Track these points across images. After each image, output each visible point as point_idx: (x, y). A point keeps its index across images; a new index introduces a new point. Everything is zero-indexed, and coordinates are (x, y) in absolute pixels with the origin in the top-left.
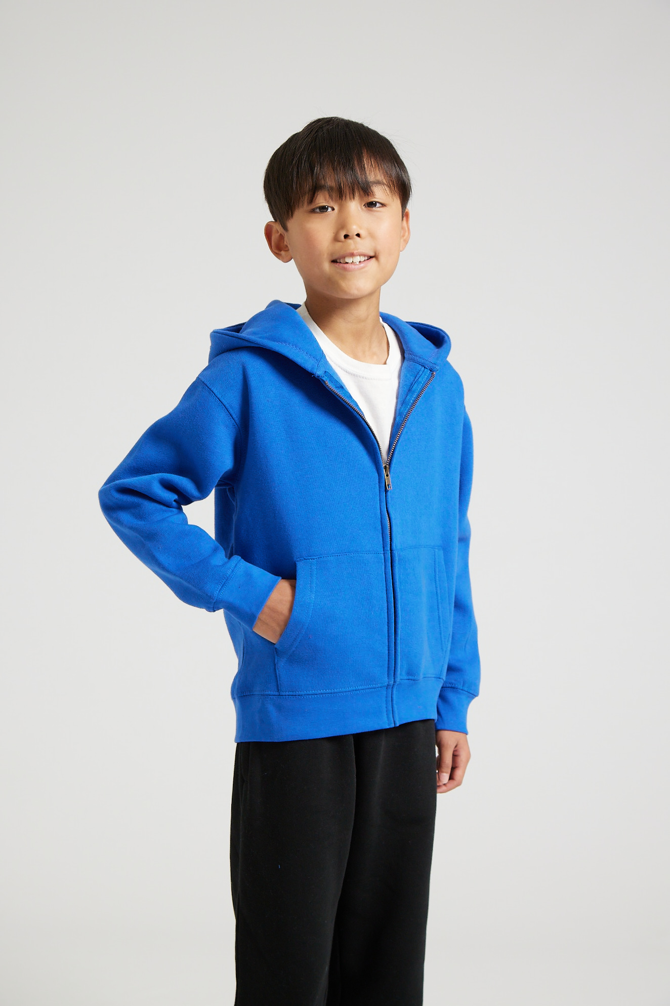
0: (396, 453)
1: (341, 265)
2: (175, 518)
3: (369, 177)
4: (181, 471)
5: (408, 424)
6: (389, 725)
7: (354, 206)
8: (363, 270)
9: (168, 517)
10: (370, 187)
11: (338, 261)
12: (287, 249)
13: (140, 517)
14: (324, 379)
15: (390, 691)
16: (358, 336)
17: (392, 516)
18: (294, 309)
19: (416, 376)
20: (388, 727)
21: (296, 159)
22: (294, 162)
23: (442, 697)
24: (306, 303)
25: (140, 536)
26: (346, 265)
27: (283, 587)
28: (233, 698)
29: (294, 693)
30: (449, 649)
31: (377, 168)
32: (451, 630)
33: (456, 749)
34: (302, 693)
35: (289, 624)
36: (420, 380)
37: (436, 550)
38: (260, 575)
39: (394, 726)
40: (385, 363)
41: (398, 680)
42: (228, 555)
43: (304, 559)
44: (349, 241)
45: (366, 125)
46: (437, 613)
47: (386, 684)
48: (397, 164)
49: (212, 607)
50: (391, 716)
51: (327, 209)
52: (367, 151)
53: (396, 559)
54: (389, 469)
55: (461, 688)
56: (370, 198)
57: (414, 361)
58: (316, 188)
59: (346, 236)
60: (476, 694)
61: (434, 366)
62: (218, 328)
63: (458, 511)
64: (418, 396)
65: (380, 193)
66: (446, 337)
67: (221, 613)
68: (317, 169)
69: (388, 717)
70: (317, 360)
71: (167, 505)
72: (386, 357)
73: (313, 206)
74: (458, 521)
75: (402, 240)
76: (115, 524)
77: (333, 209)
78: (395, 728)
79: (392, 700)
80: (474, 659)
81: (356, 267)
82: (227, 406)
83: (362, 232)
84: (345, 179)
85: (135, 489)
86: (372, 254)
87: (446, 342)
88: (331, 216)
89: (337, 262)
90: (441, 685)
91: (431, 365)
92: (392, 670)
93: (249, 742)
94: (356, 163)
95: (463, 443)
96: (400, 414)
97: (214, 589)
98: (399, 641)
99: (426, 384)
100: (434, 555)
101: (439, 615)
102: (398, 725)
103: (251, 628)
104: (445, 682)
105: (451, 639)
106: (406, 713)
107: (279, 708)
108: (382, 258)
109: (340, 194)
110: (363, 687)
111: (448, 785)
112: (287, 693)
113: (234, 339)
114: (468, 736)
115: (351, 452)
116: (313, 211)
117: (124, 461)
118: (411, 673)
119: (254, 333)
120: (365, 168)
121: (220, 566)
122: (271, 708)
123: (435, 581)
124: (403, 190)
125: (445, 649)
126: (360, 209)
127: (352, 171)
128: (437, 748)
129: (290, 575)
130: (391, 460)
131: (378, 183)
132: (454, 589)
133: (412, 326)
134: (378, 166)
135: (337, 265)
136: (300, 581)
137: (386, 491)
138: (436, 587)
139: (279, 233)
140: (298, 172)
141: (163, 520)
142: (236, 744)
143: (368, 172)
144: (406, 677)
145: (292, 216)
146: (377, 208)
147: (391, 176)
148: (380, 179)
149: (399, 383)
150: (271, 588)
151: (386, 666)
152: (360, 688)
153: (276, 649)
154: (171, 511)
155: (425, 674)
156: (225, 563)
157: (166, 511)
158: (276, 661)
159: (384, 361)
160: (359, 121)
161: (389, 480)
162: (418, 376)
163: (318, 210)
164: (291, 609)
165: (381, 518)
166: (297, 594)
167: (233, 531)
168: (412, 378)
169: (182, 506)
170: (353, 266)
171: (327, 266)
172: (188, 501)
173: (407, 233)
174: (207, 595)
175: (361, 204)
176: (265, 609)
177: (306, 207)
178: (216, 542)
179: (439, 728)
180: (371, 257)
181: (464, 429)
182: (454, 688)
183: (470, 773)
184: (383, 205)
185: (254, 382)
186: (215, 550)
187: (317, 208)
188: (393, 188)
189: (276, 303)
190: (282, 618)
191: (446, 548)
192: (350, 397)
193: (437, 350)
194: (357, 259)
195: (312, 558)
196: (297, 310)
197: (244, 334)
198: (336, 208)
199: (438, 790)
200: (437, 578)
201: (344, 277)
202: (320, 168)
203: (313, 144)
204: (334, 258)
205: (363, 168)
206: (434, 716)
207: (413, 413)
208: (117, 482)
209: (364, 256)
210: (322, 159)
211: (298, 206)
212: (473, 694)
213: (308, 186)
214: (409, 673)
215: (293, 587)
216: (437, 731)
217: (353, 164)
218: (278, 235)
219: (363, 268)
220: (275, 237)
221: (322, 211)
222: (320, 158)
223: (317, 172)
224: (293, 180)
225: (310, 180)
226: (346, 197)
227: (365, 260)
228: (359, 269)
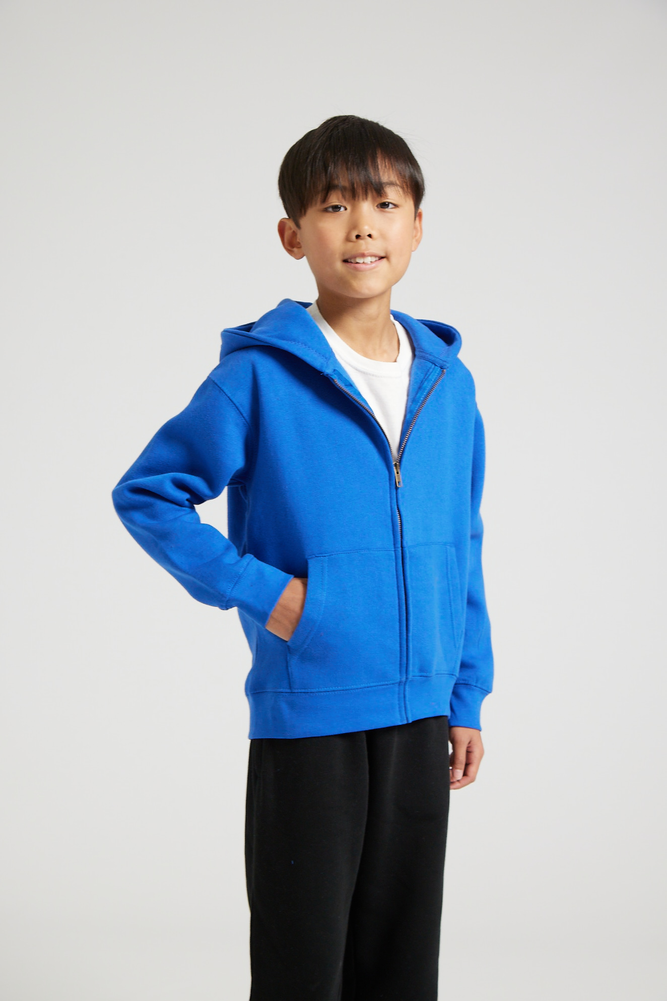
0: (407, 450)
1: (353, 265)
2: (187, 517)
3: (382, 178)
4: (192, 471)
5: (419, 421)
6: (401, 721)
7: (367, 207)
8: (374, 270)
9: (180, 517)
10: (383, 188)
11: (349, 260)
12: (298, 246)
13: (153, 516)
14: (333, 377)
15: (402, 687)
16: (368, 334)
17: (403, 513)
18: (303, 308)
19: (427, 374)
20: (400, 724)
21: (310, 158)
22: (308, 160)
23: (456, 694)
24: (318, 302)
25: (153, 536)
26: (357, 265)
27: (296, 585)
28: (247, 695)
29: (306, 691)
30: (462, 645)
31: (391, 169)
32: (463, 626)
33: (470, 745)
34: (313, 690)
35: (301, 622)
36: (430, 377)
37: (448, 547)
38: (272, 573)
39: (405, 722)
40: (395, 361)
41: (410, 676)
42: (241, 554)
43: (316, 556)
44: (361, 242)
45: (381, 124)
46: (449, 610)
47: (398, 680)
48: (411, 164)
49: (224, 605)
50: (403, 713)
51: (340, 208)
52: (381, 152)
53: (407, 555)
54: (400, 466)
55: (475, 684)
56: (383, 199)
57: (423, 358)
58: (329, 188)
59: (358, 237)
60: (489, 691)
61: (445, 363)
62: (228, 328)
63: (469, 507)
64: (429, 393)
65: (393, 194)
66: (457, 335)
67: (234, 611)
68: (331, 168)
69: (401, 714)
70: (326, 358)
71: (179, 504)
72: (397, 354)
73: (325, 206)
74: (470, 518)
75: (414, 240)
76: (128, 524)
77: (346, 209)
78: (408, 725)
79: (405, 697)
80: (488, 655)
82: (238, 404)
83: (373, 233)
84: (358, 178)
85: (147, 489)
86: (383, 254)
87: (456, 339)
88: (344, 215)
89: (348, 262)
90: (453, 682)
91: (441, 362)
92: (404, 667)
93: (261, 740)
94: (370, 163)
95: (475, 440)
96: (411, 412)
97: (226, 587)
98: (410, 638)
99: (436, 381)
100: (446, 552)
101: (451, 611)
102: (410, 721)
103: (264, 627)
104: (458, 679)
105: (463, 636)
106: (419, 710)
107: (292, 705)
108: (393, 259)
109: (353, 194)
110: (374, 684)
111: (461, 781)
112: (300, 691)
113: (244, 337)
114: (481, 733)
115: (361, 449)
116: (326, 210)
117: (136, 462)
118: (424, 670)
119: (263, 332)
120: (378, 169)
121: (233, 564)
122: (284, 706)
123: (448, 578)
124: (416, 190)
125: (457, 646)
126: (372, 209)
127: (366, 171)
128: (450, 745)
129: (301, 573)
130: (401, 458)
131: (392, 184)
132: (467, 586)
133: (424, 324)
134: (392, 167)
135: (348, 265)
136: (312, 579)
137: (397, 488)
138: (448, 584)
139: (292, 231)
140: (312, 172)
141: (176, 519)
142: (249, 741)
143: (381, 173)
144: (418, 674)
145: (305, 213)
146: (390, 209)
147: (404, 177)
148: (394, 180)
149: (410, 380)
150: (283, 585)
151: (398, 663)
152: (372, 684)
153: (288, 646)
154: (184, 510)
155: (437, 671)
156: (238, 562)
157: (179, 510)
158: (288, 658)
159: (394, 360)
160: (375, 121)
161: (399, 477)
162: (429, 373)
163: (331, 210)
164: (303, 607)
165: (392, 515)
166: (308, 592)
167: (246, 528)
168: (422, 376)
169: (195, 506)
170: (363, 266)
171: (339, 266)
172: (201, 500)
173: (419, 234)
174: (219, 593)
175: (374, 205)
176: (278, 607)
177: (319, 206)
178: (229, 541)
179: (452, 724)
180: (381, 258)
181: (475, 426)
182: (467, 685)
183: (484, 769)
184: (396, 206)
185: (264, 380)
186: (228, 548)
187: (329, 207)
188: (406, 189)
189: (286, 302)
190: (294, 616)
191: (458, 545)
192: (359, 394)
193: (448, 347)
194: (368, 260)
195: (323, 555)
196: (307, 309)
197: (254, 333)
198: (349, 208)
199: (452, 787)
200: (449, 575)
201: (355, 277)
202: (334, 168)
203: (328, 143)
204: (345, 258)
205: (376, 168)
206: (447, 712)
207: (423, 410)
208: (130, 482)
209: (375, 256)
210: (336, 158)
211: (311, 205)
212: (487, 691)
213: (321, 186)
214: (422, 670)
215: (305, 585)
216: (451, 727)
217: (367, 164)
218: (290, 232)
219: (374, 268)
220: (287, 234)
221: (334, 210)
222: (334, 158)
223: (331, 171)
224: (306, 178)
225: (324, 179)
226: (359, 197)
227: (376, 261)
228: (371, 269)
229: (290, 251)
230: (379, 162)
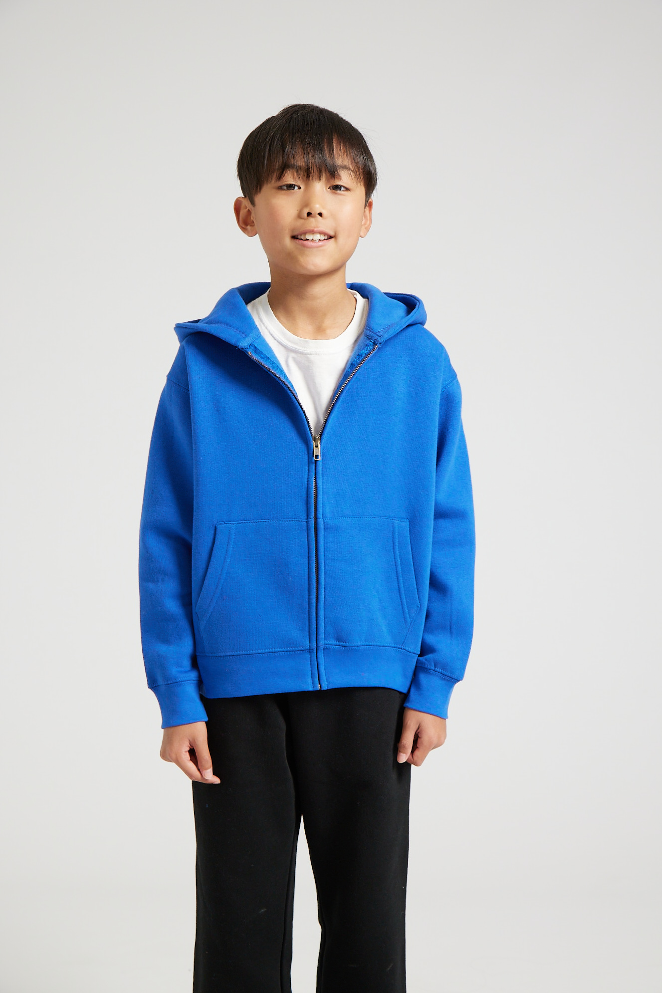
1: (301, 241)
3: (337, 161)
6: (313, 688)
7: (319, 187)
8: (321, 248)
10: (337, 171)
11: (299, 237)
12: (252, 224)
14: (248, 350)
15: (314, 655)
20: (312, 690)
21: (269, 137)
22: (267, 140)
26: (306, 242)
31: (346, 154)
37: (397, 521)
41: (322, 644)
44: (311, 219)
46: (396, 584)
47: (308, 648)
50: (316, 679)
51: (294, 187)
52: (338, 137)
53: (322, 527)
54: (321, 439)
56: (336, 181)
58: (285, 167)
59: (309, 214)
61: (378, 339)
65: (346, 178)
68: (288, 148)
69: (312, 680)
73: (280, 184)
75: (363, 227)
77: (300, 188)
79: (318, 664)
81: (315, 244)
83: (324, 212)
84: (314, 160)
86: (332, 234)
88: (298, 193)
89: (298, 239)
91: (376, 337)
92: (314, 633)
94: (326, 146)
99: (367, 356)
100: (393, 526)
101: (399, 585)
108: (341, 239)
109: (307, 174)
116: (280, 188)
120: (333, 153)
123: (394, 551)
125: (409, 621)
126: (325, 190)
127: (321, 153)
131: (345, 167)
134: (347, 152)
135: (297, 241)
137: (315, 461)
138: (395, 558)
140: (270, 149)
143: (336, 156)
144: (335, 643)
145: (260, 191)
146: (342, 192)
148: (347, 164)
151: (307, 630)
161: (317, 451)
163: (285, 188)
165: (308, 487)
170: (312, 244)
171: (288, 241)
173: (368, 222)
175: (326, 186)
177: (274, 183)
184: (347, 189)
187: (284, 185)
191: (412, 520)
194: (318, 237)
198: (302, 187)
200: (397, 549)
201: (302, 253)
202: (292, 147)
203: (287, 125)
204: (295, 233)
205: (331, 150)
209: (324, 235)
210: (294, 139)
211: (267, 181)
213: (278, 164)
214: (339, 639)
217: (323, 146)
218: (246, 210)
219: (321, 246)
220: (243, 212)
221: (289, 188)
222: (292, 138)
223: (288, 150)
224: (264, 157)
225: (281, 158)
226: (313, 177)
227: (325, 239)
228: (318, 247)
229: (244, 229)
230: (335, 147)
